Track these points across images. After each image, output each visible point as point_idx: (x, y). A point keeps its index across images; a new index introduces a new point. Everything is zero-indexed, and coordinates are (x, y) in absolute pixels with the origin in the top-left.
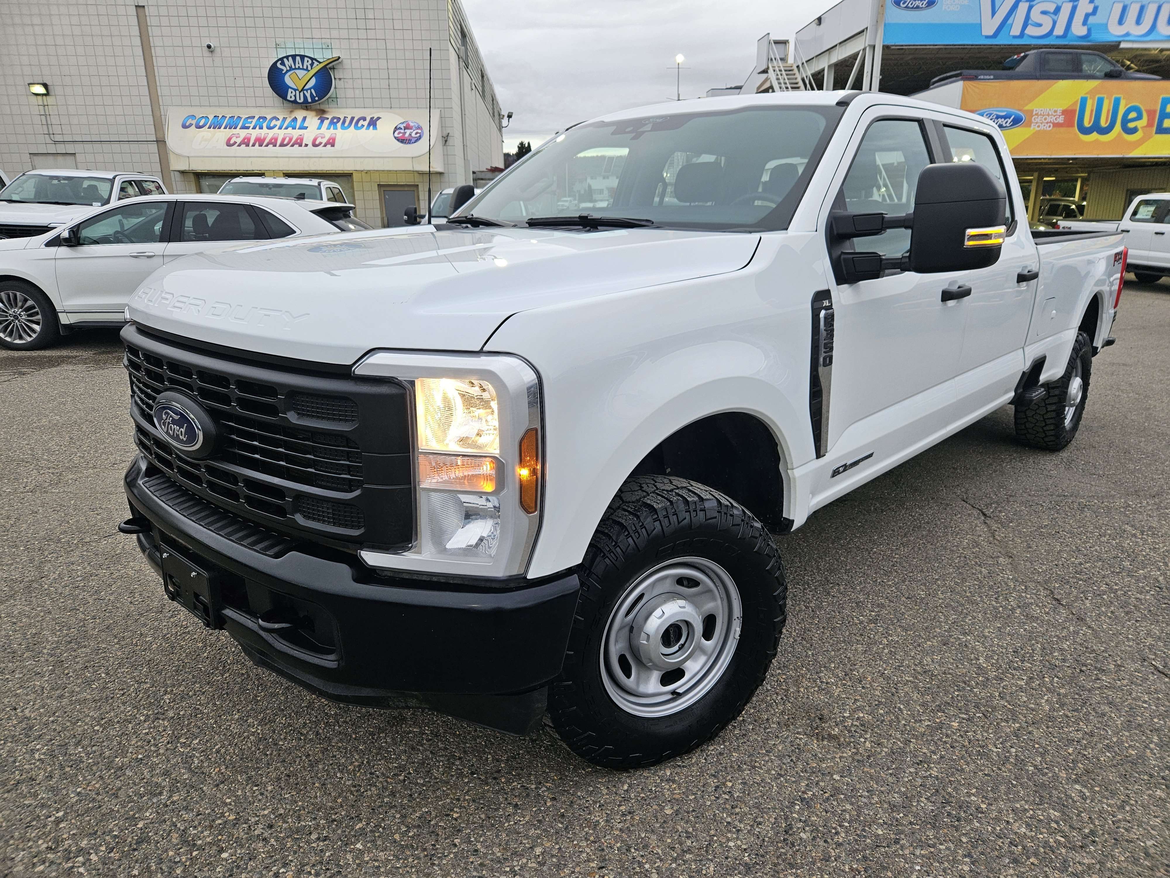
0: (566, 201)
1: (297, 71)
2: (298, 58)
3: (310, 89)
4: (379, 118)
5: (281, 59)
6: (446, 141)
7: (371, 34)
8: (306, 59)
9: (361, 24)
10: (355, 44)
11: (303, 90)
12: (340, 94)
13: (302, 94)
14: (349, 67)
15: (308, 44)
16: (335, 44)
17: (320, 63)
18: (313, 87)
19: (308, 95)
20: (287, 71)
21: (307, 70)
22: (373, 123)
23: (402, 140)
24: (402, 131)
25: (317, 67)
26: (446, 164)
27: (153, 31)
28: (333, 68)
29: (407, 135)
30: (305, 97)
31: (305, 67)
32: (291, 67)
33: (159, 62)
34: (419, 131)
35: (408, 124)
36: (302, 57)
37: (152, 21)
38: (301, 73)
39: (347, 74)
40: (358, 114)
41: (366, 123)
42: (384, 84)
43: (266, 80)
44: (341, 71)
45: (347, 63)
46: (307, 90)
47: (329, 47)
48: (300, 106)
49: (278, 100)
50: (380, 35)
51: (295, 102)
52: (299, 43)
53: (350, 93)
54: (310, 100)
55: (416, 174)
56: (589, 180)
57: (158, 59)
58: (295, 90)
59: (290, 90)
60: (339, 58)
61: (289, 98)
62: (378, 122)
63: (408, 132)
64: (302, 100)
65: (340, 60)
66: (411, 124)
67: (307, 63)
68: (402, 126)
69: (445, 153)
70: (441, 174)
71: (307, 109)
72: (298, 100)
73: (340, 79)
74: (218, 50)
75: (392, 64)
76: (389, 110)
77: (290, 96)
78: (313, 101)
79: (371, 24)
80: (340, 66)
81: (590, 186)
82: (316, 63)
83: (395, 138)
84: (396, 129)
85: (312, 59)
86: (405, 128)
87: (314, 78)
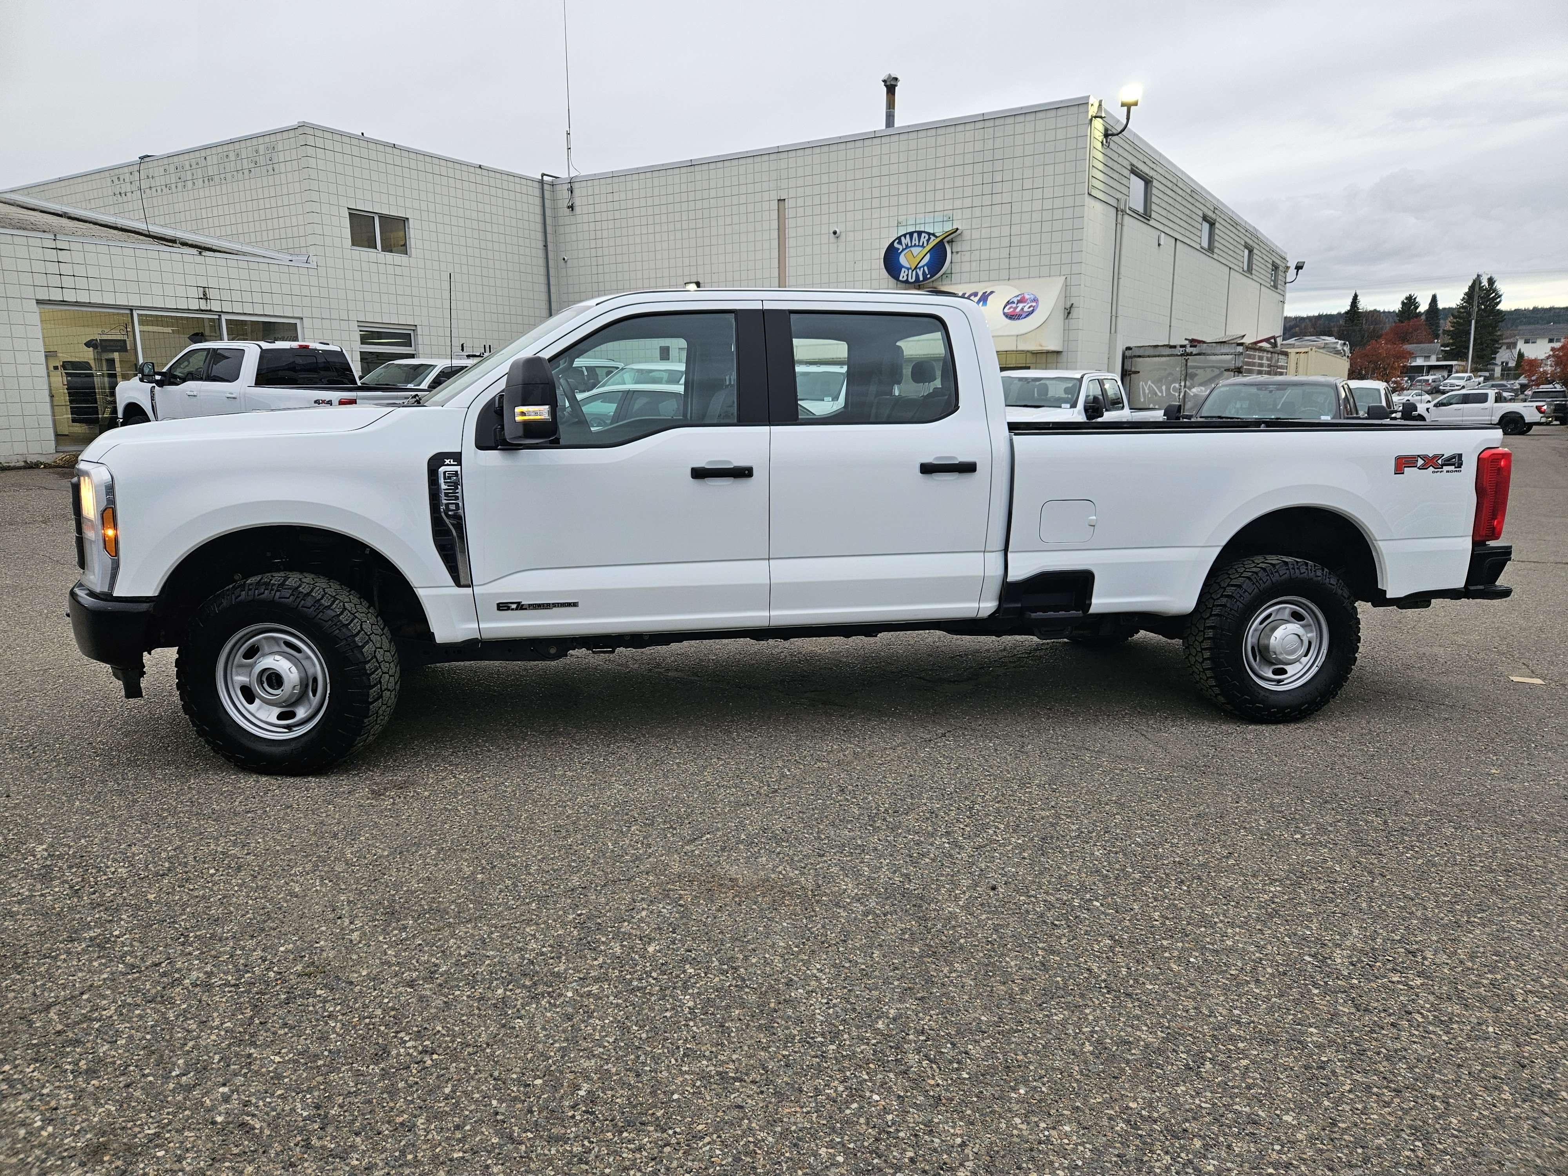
0: (1462, 378)
1: (913, 249)
2: (915, 235)
3: (923, 266)
4: (992, 292)
5: (899, 238)
6: (1069, 313)
7: (997, 199)
8: (923, 235)
9: (987, 189)
10: (977, 212)
11: (916, 268)
12: (956, 268)
13: (914, 273)
14: (969, 238)
15: (929, 218)
16: (958, 214)
17: (937, 237)
18: (926, 265)
19: (920, 273)
20: (903, 250)
21: (923, 246)
22: (984, 299)
23: (1011, 317)
24: (1014, 305)
25: (933, 242)
26: (1066, 340)
27: (790, 223)
28: (951, 242)
29: (1018, 310)
30: (917, 275)
31: (921, 244)
32: (907, 246)
33: (791, 252)
34: (1034, 304)
35: (1024, 297)
36: (920, 233)
37: (790, 213)
38: (916, 250)
39: (966, 246)
40: (968, 289)
41: (976, 299)
42: (1005, 253)
43: (882, 260)
44: (959, 243)
45: (967, 235)
46: (920, 268)
47: (951, 219)
48: (912, 285)
49: (892, 281)
50: (1006, 198)
51: (907, 282)
52: (921, 218)
53: (966, 267)
54: (921, 278)
55: (1029, 355)
56: (1521, 346)
57: (791, 250)
58: (908, 269)
59: (903, 270)
60: (957, 229)
61: (901, 278)
62: (990, 298)
63: (1021, 306)
64: (914, 279)
65: (958, 232)
66: (1027, 297)
67: (924, 238)
68: (1015, 300)
69: (1067, 328)
70: (1058, 353)
71: (919, 288)
72: (910, 280)
73: (957, 252)
74: (843, 236)
75: (1015, 230)
76: (1006, 282)
77: (903, 276)
78: (925, 279)
79: (998, 187)
80: (959, 239)
81: (1521, 355)
82: (932, 238)
83: (1004, 314)
84: (1008, 303)
85: (929, 234)
86: (1019, 302)
87: (928, 255)
